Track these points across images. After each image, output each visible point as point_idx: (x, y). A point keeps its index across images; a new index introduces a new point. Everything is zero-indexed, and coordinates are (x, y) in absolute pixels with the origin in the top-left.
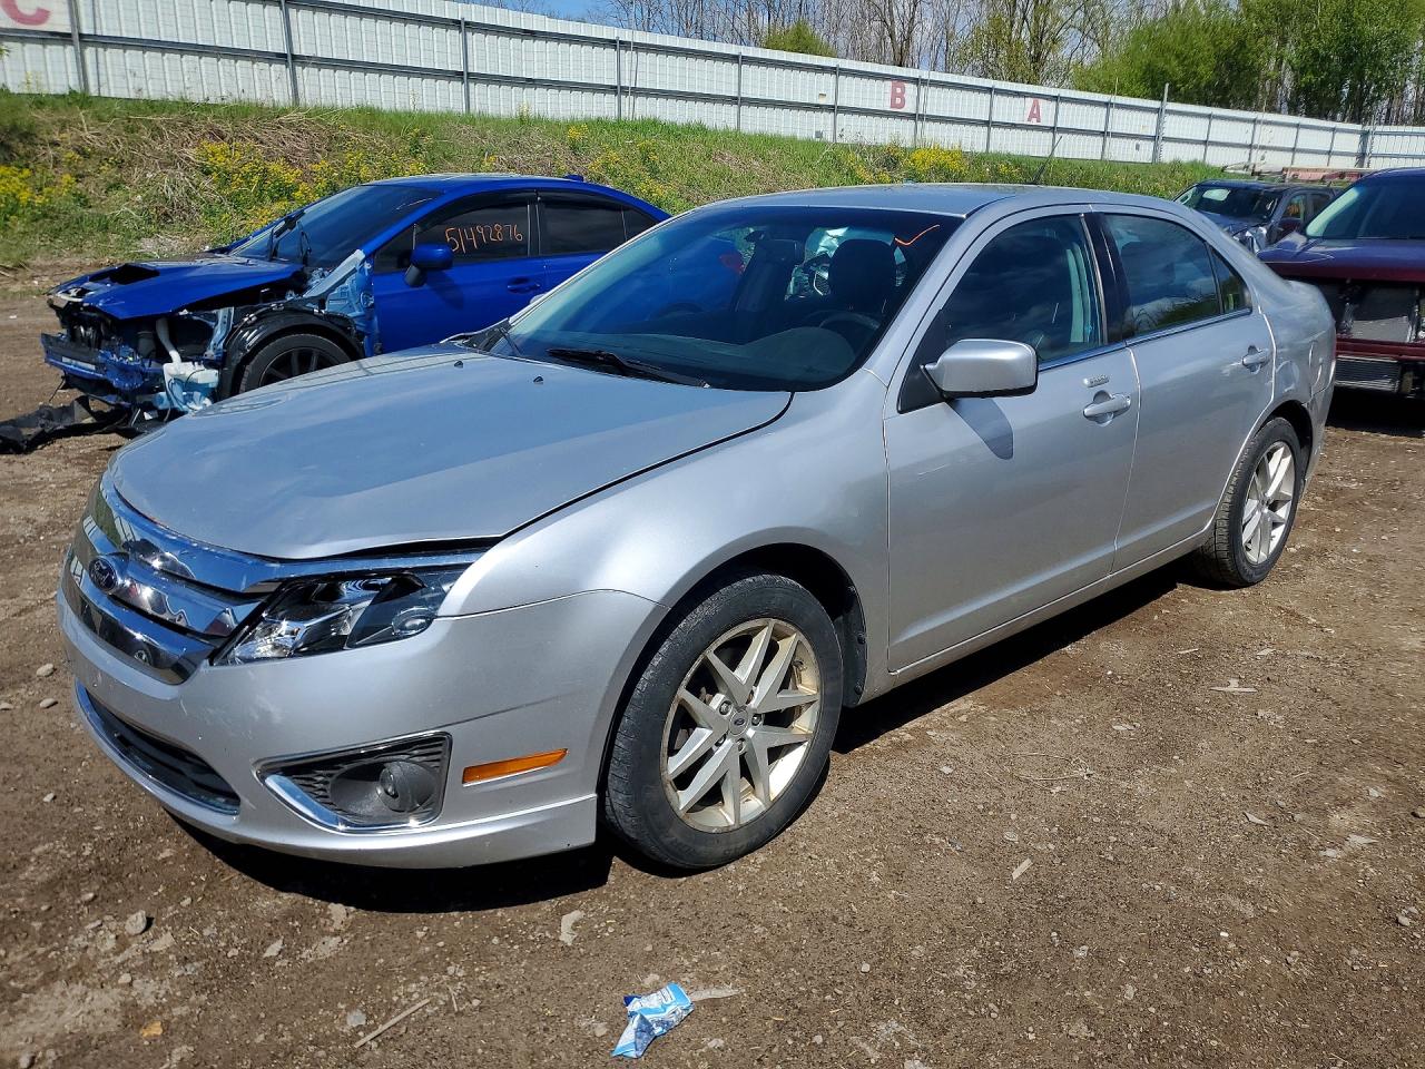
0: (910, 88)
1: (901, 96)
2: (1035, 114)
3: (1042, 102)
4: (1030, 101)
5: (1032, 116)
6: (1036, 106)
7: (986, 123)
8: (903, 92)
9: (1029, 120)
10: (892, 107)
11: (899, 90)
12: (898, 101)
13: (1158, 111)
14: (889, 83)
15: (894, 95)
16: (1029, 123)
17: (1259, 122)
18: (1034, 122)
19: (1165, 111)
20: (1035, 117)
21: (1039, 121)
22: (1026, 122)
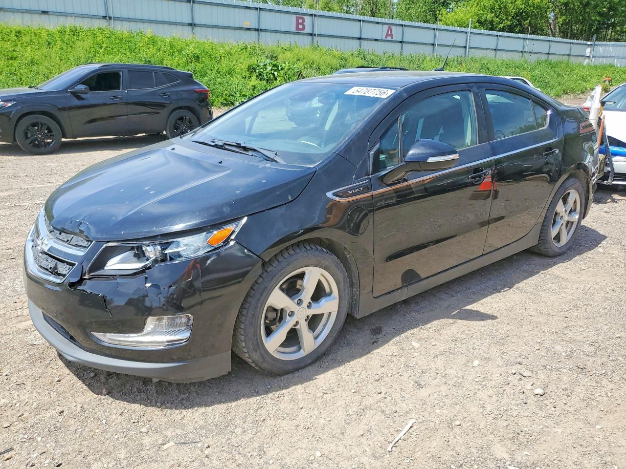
0: (308, 19)
1: (302, 24)
2: (389, 33)
3: (393, 28)
4: (386, 27)
5: (387, 35)
6: (390, 29)
7: (359, 39)
8: (304, 20)
9: (386, 37)
10: (296, 30)
11: (300, 21)
12: (301, 27)
13: (466, 33)
14: (294, 17)
15: (298, 24)
16: (386, 39)
17: (526, 39)
18: (389, 38)
19: (471, 33)
20: (389, 35)
21: (392, 38)
22: (384, 38)
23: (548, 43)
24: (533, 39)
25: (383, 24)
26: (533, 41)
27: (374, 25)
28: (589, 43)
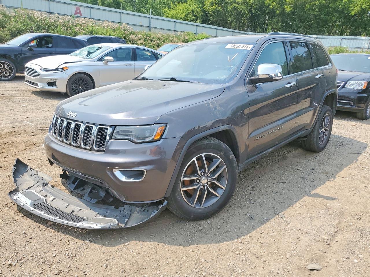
3: (81, 9)
4: (74, 7)
5: (76, 13)
6: (78, 8)
13: (149, 17)
16: (75, 15)
18: (78, 15)
19: (151, 18)
20: (78, 13)
21: (81, 15)
22: (73, 14)
23: (216, 30)
24: (203, 27)
25: (71, 4)
26: (203, 28)
27: (62, 5)
28: (246, 33)
